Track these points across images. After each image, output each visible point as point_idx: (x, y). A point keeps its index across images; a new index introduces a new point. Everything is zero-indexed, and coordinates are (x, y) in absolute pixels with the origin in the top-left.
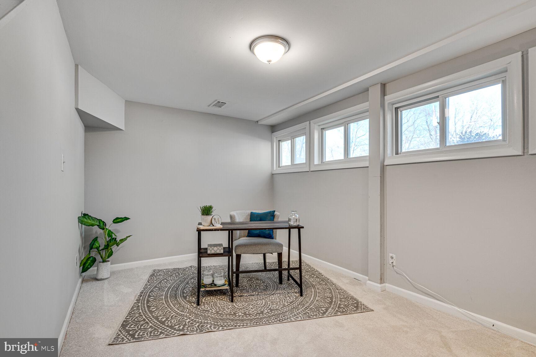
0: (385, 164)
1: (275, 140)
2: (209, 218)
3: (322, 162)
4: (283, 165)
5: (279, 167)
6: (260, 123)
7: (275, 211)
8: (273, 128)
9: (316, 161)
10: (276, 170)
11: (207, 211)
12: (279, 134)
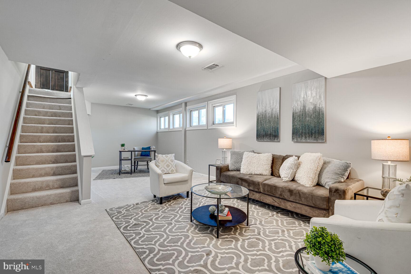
0: (186, 130)
1: (159, 117)
2: (123, 147)
3: (174, 128)
4: (162, 128)
5: (160, 129)
6: (151, 109)
7: (150, 147)
8: (158, 112)
9: (171, 127)
10: (159, 130)
11: (123, 145)
12: (160, 114)
